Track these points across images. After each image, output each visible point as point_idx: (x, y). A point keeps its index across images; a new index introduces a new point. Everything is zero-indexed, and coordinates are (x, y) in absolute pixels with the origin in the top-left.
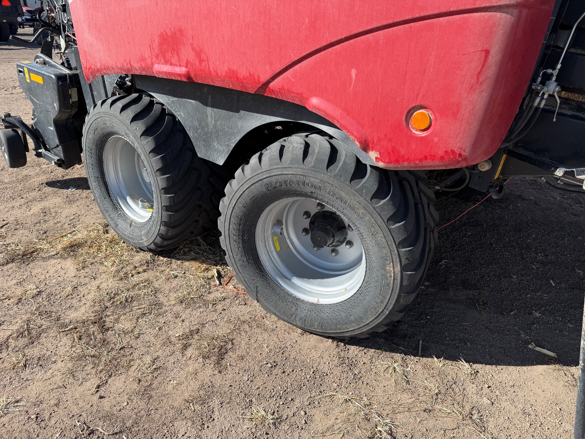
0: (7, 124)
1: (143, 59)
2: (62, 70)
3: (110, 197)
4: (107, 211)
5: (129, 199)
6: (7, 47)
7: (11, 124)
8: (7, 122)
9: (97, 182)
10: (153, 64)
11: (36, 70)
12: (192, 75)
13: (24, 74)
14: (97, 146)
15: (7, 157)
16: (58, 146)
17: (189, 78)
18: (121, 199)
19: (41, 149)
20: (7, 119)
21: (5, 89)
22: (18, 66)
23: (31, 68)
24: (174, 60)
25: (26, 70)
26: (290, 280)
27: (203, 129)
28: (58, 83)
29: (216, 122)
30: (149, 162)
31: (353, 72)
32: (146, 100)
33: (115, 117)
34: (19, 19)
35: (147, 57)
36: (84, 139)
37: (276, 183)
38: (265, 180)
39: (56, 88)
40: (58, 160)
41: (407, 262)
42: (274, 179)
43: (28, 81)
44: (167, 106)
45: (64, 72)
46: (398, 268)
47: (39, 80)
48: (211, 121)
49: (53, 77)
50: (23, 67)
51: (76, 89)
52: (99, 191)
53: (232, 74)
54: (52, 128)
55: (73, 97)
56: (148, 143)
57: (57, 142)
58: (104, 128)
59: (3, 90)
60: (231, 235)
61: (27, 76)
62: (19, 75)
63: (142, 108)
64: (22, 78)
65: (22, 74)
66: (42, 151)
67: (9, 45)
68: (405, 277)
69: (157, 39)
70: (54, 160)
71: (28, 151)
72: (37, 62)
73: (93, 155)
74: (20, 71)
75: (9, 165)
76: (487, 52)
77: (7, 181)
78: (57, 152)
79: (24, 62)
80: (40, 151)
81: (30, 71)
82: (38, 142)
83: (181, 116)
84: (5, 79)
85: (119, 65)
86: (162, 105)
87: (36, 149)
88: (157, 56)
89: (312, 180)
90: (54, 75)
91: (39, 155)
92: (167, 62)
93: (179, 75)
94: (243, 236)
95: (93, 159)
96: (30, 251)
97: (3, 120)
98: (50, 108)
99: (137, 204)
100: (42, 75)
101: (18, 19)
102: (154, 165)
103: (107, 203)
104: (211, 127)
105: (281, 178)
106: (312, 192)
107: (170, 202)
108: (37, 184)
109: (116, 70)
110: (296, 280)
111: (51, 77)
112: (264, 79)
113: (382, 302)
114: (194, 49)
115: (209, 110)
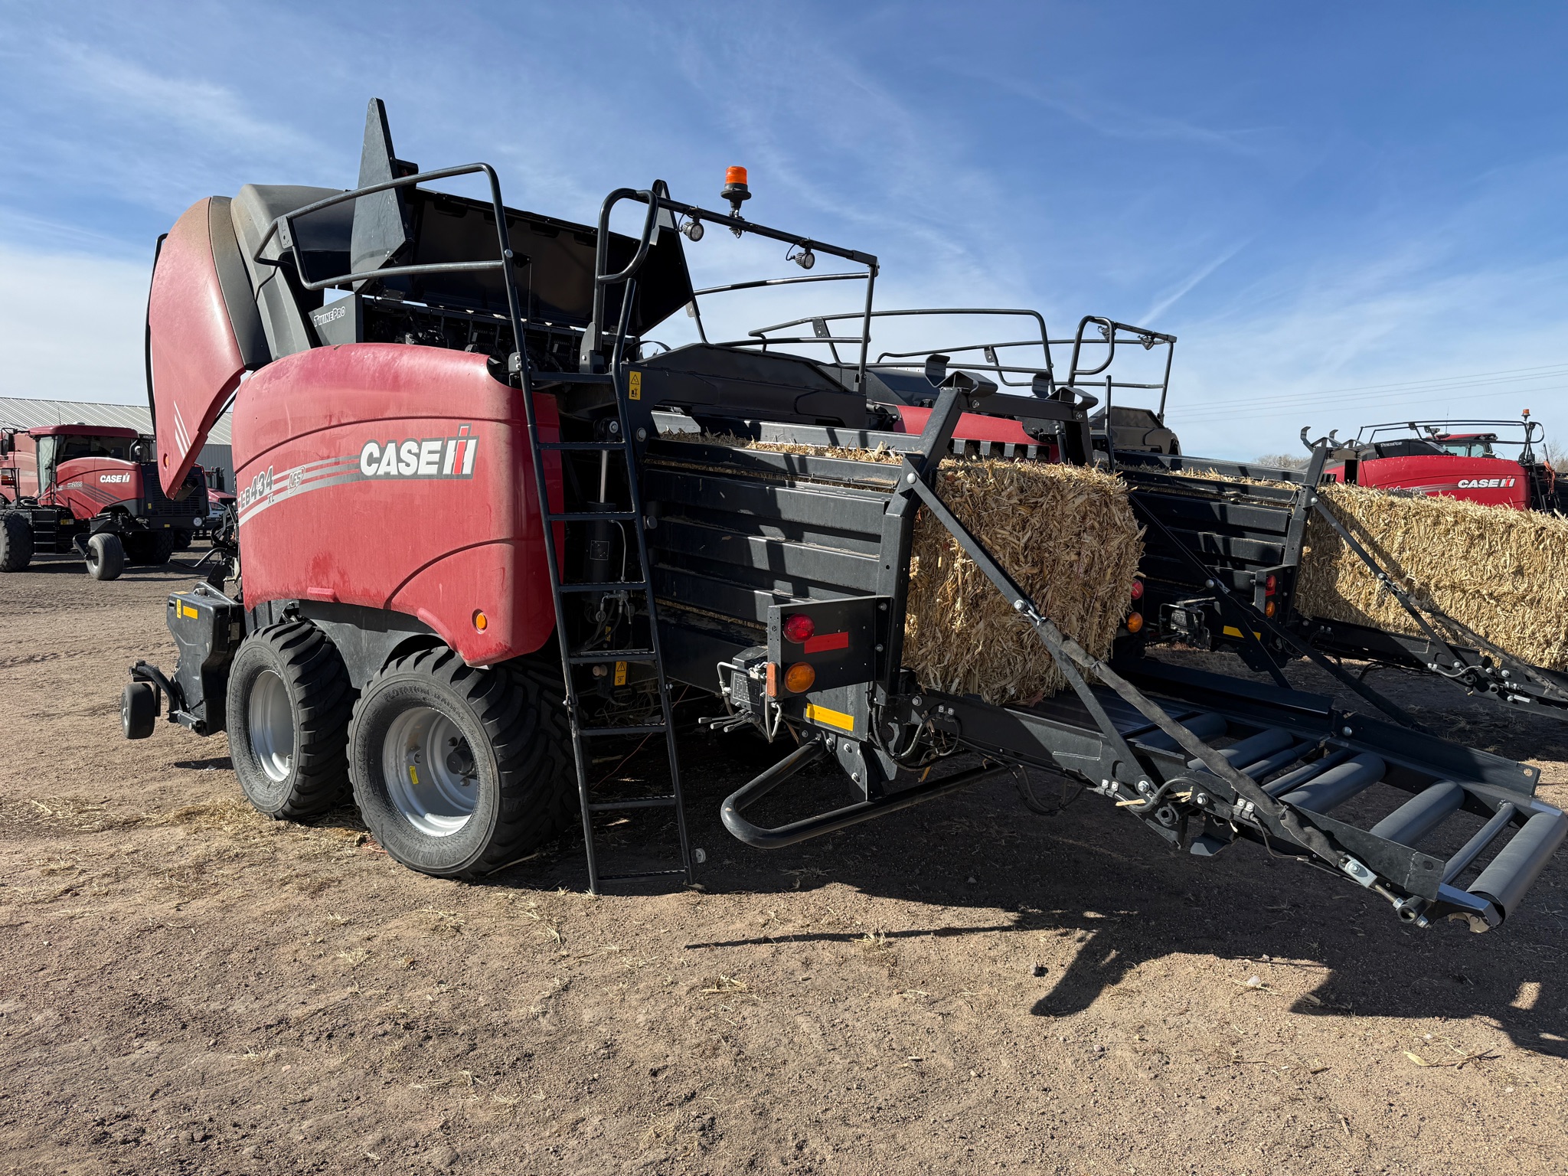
0: (137, 676)
1: (299, 582)
2: (226, 601)
3: (251, 753)
4: (244, 773)
5: (275, 757)
6: (162, 575)
7: (144, 675)
8: (139, 673)
9: (237, 735)
10: (307, 588)
11: (191, 601)
12: (338, 595)
13: (176, 609)
14: (243, 687)
15: (126, 723)
16: (201, 702)
17: (335, 599)
18: (264, 757)
19: (177, 709)
20: (140, 668)
21: (141, 647)
22: (170, 598)
23: (186, 600)
24: (324, 583)
25: (179, 601)
26: (423, 817)
27: (357, 653)
28: (216, 616)
29: (369, 645)
30: (293, 694)
31: (441, 586)
32: (306, 627)
33: (265, 646)
34: (198, 522)
35: (302, 580)
36: (230, 680)
37: (391, 692)
38: (384, 691)
39: (212, 622)
40: (198, 722)
41: (502, 760)
42: (390, 689)
43: (179, 616)
44: (328, 634)
45: (227, 604)
46: (495, 769)
47: (193, 613)
48: (364, 644)
49: (212, 609)
50: (175, 600)
51: (238, 624)
52: (239, 746)
53: (366, 593)
54: (198, 678)
55: (232, 634)
56: (295, 672)
57: (201, 696)
58: (253, 662)
59: (137, 649)
60: (357, 761)
61: (179, 610)
62: (168, 609)
63: (297, 635)
64: (172, 613)
65: (173, 608)
66: (179, 712)
67: (166, 572)
68: (502, 778)
69: (311, 562)
70: (192, 722)
71: (159, 715)
72: (196, 592)
73: (238, 699)
74: (171, 605)
75: (127, 733)
76: (504, 569)
77: (117, 761)
78: (199, 713)
79: (179, 593)
80: (176, 712)
81: (183, 603)
82: (175, 699)
83: (340, 643)
84: (144, 632)
85: (278, 590)
86: (324, 633)
87: (170, 710)
88: (311, 579)
89: (422, 684)
90: (214, 607)
91: (173, 719)
92: (319, 585)
93: (327, 596)
94: (368, 761)
95: (237, 704)
96: (134, 819)
97: (133, 670)
98: (200, 651)
99: (284, 763)
100: (198, 608)
101: (195, 521)
102: (297, 696)
103: (246, 761)
104: (364, 651)
105: (396, 687)
106: (424, 699)
107: (310, 740)
108: (160, 765)
109: (276, 595)
110: (429, 817)
111: (209, 610)
112: (387, 595)
113: (488, 812)
114: (339, 572)
115: (363, 631)
